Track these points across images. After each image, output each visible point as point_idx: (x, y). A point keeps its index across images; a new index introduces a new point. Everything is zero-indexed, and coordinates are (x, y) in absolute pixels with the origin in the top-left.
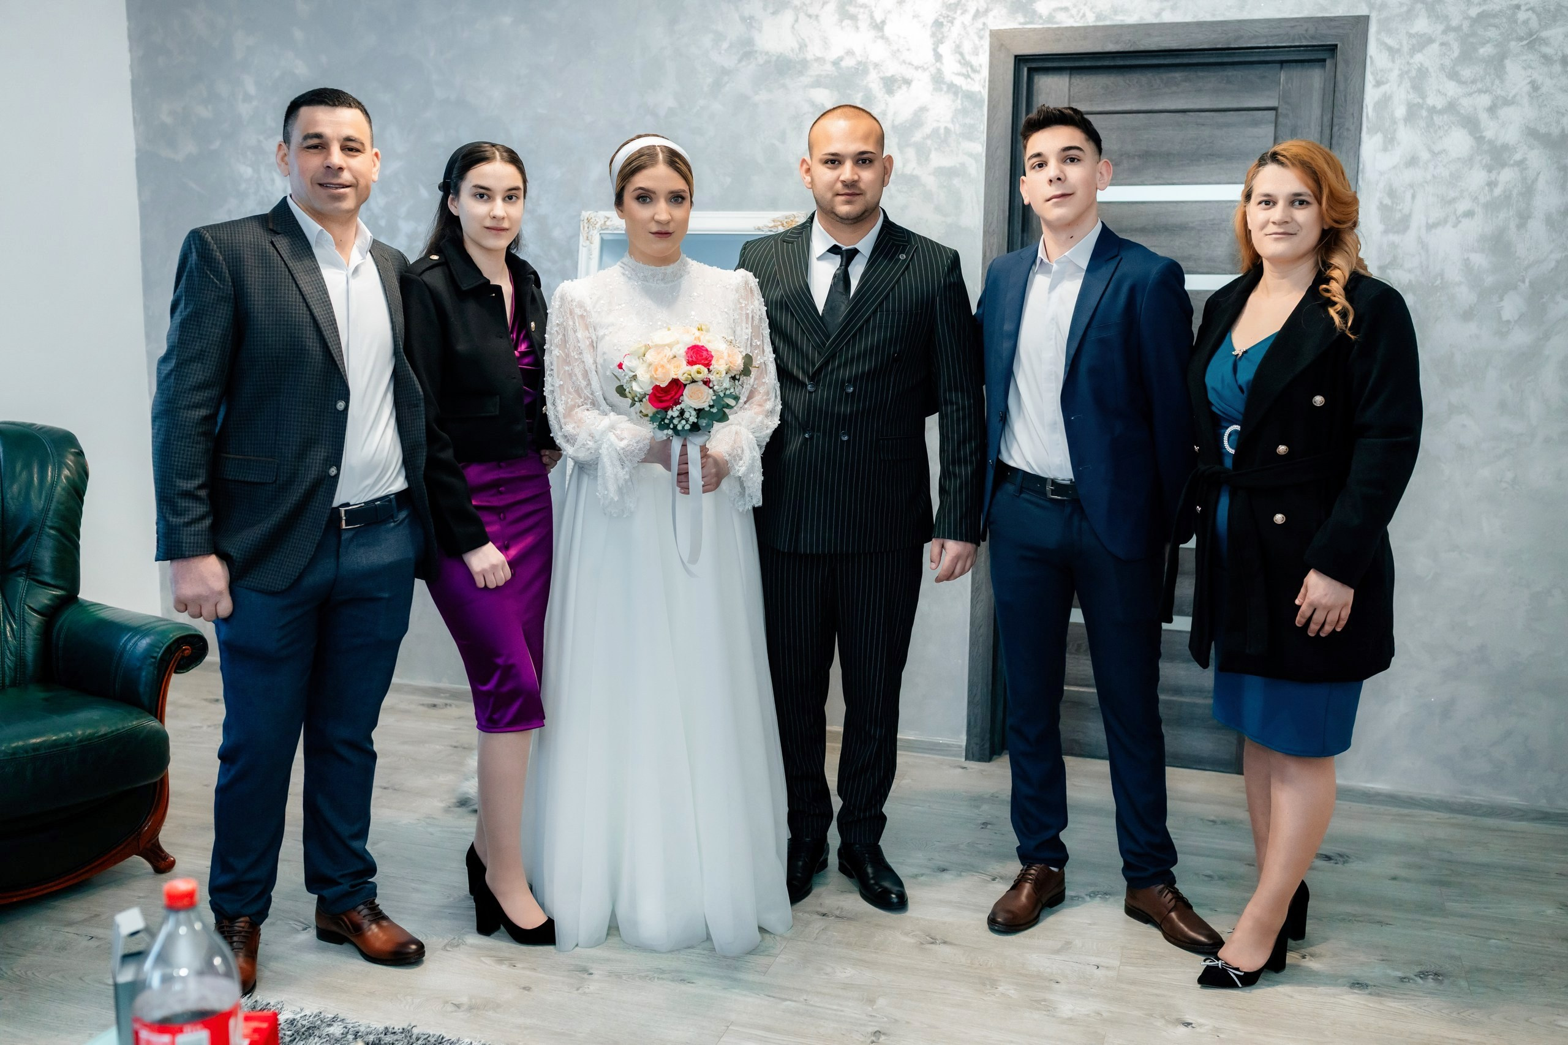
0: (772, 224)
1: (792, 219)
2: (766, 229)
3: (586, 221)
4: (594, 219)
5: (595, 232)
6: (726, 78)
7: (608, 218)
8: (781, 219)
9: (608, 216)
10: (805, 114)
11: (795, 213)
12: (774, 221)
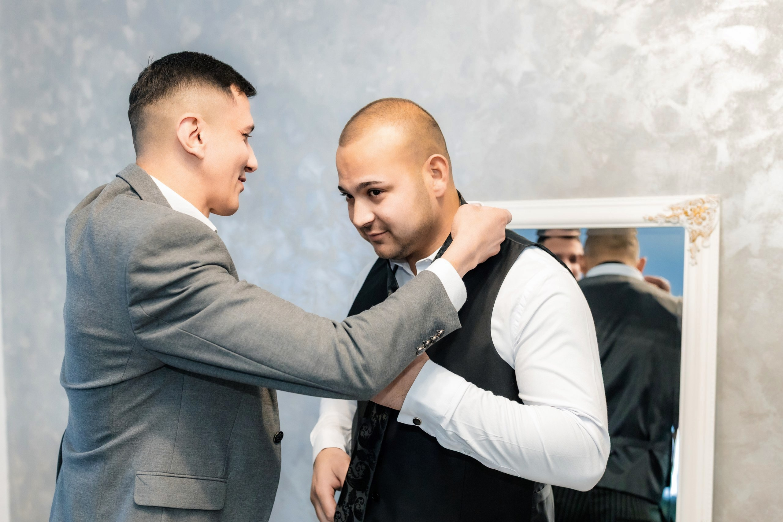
0: (669, 213)
1: (699, 205)
2: (662, 220)
6: (600, 28)
8: (682, 206)
10: (716, 63)
11: (703, 196)
12: (672, 209)
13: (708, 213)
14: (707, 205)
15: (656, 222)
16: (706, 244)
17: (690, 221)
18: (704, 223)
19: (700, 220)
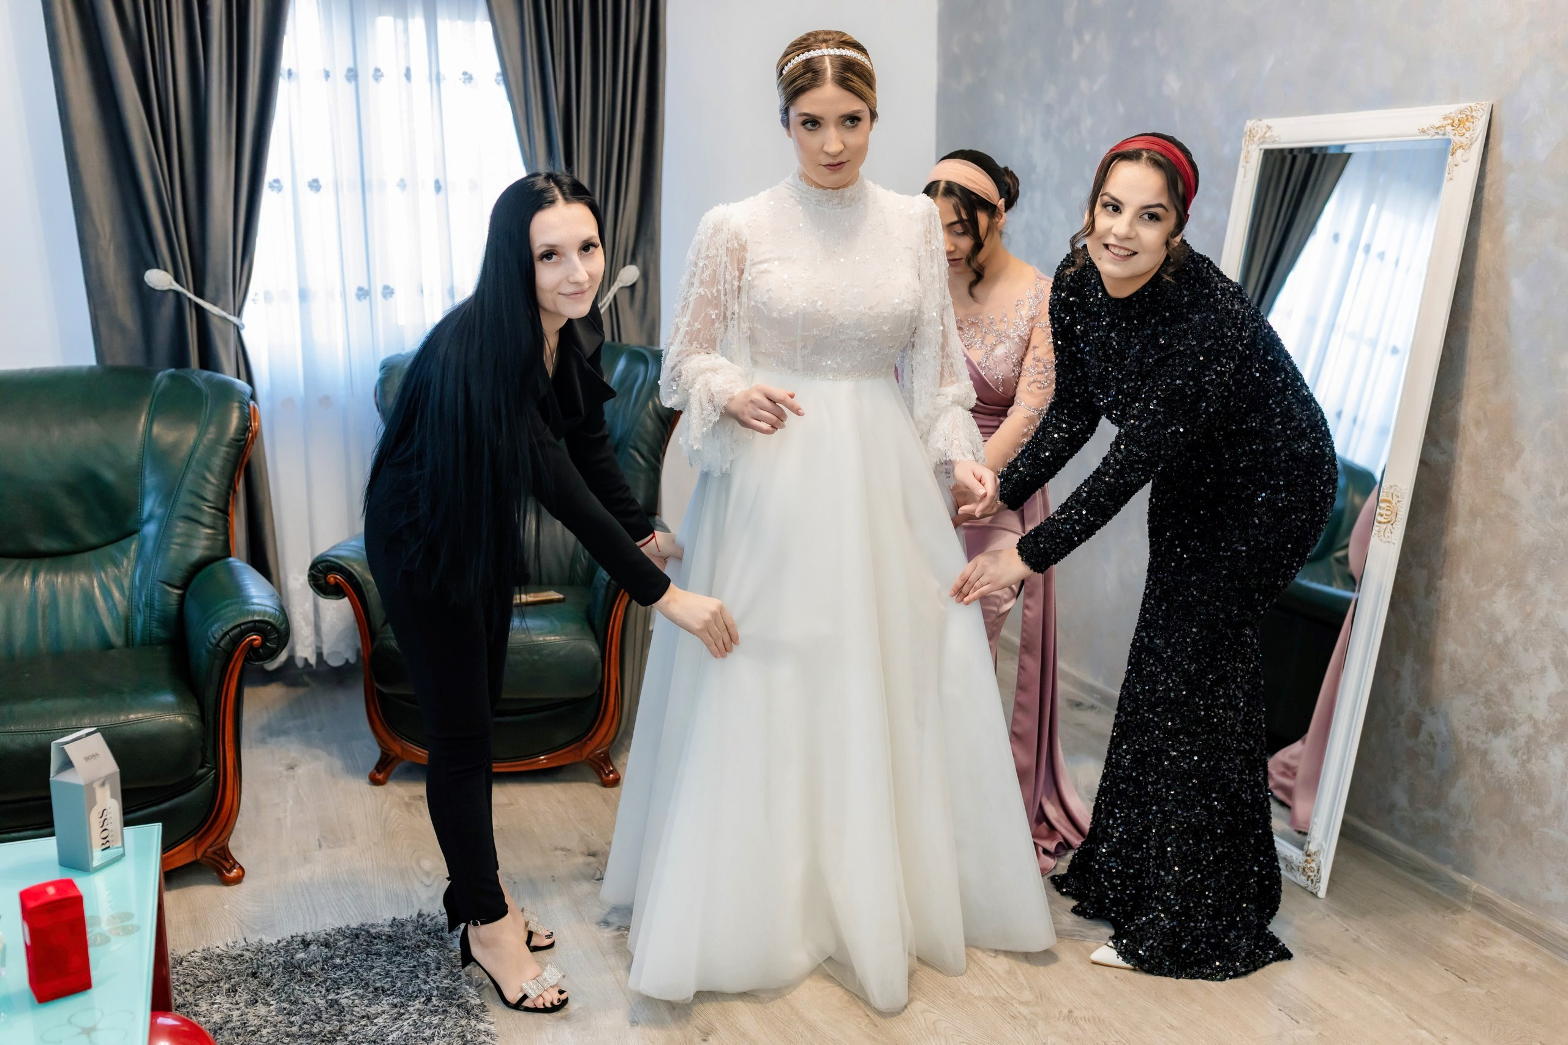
0: (1440, 123)
1: (1468, 113)
2: (1432, 132)
3: (1248, 133)
4: (1256, 129)
5: (1254, 146)
7: (1269, 128)
8: (1451, 115)
9: (1270, 125)
11: (1473, 104)
13: (1473, 123)
14: (1474, 114)
15: (1429, 134)
16: (1464, 158)
17: (1454, 132)
18: (1467, 135)
19: (1464, 131)
